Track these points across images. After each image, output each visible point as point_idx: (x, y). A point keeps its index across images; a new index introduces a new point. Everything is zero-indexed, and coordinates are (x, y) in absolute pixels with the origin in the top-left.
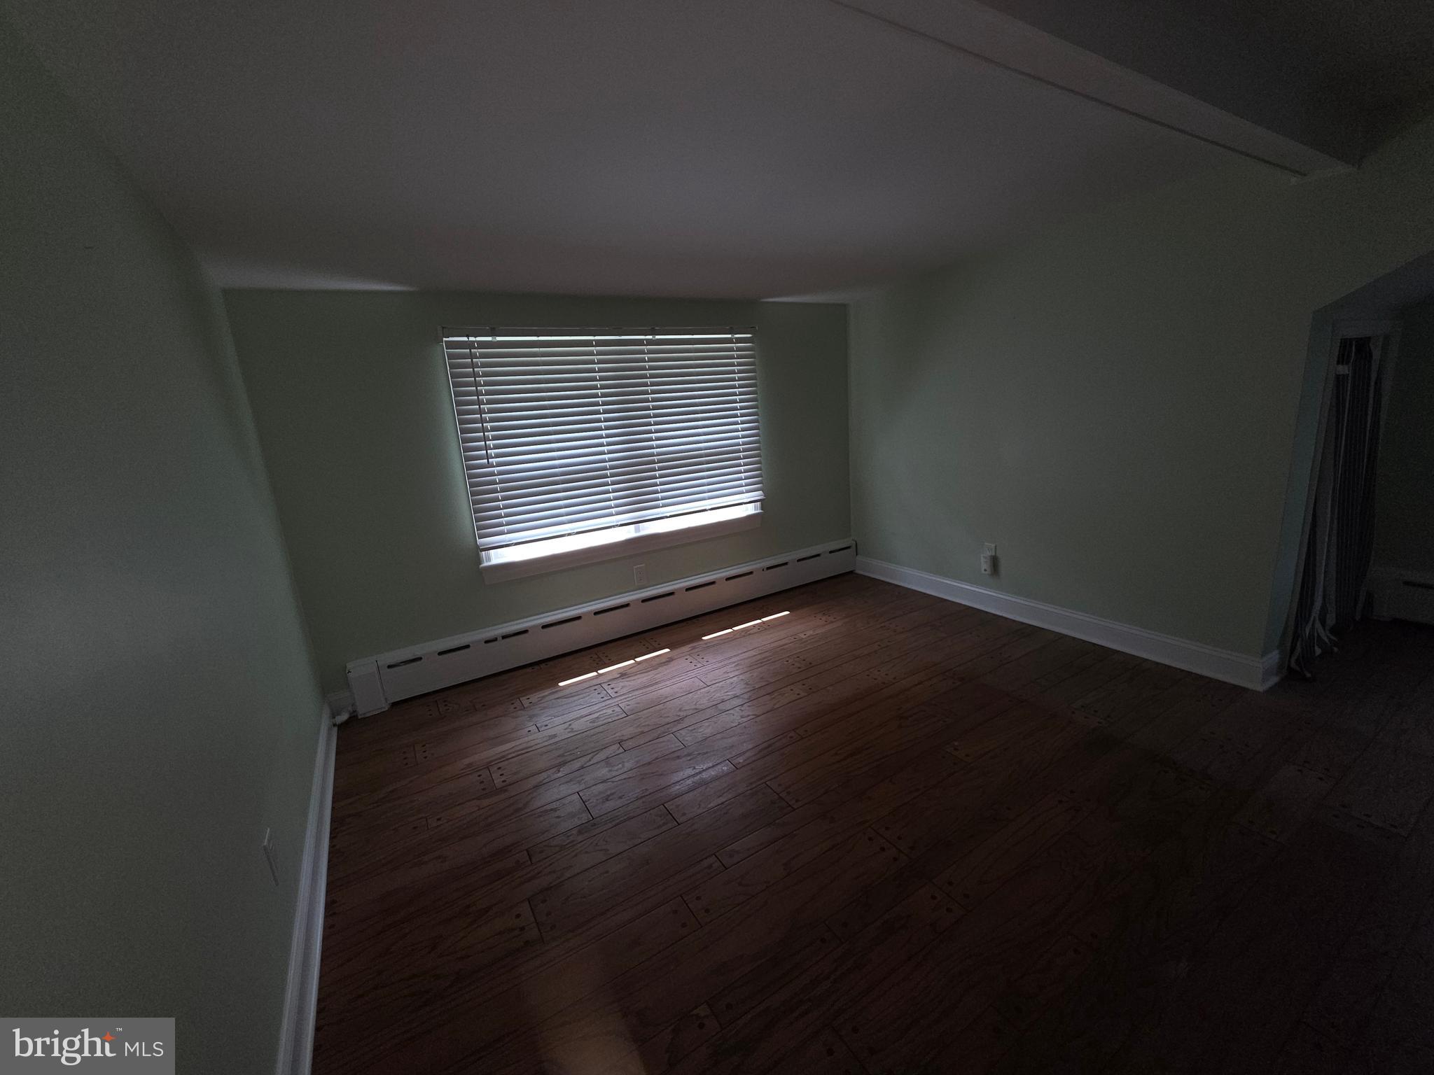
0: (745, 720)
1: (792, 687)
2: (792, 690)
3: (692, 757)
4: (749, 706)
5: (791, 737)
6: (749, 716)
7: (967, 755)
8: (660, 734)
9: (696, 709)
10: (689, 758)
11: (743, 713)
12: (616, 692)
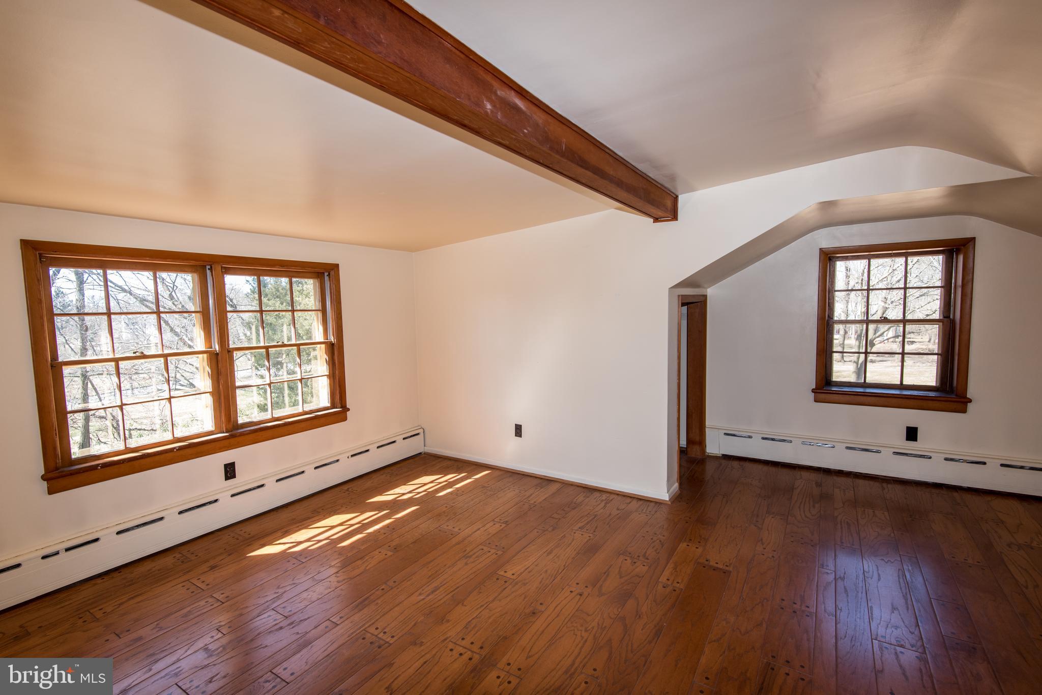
0: (340, 584)
1: (380, 550)
2: (380, 552)
3: (293, 625)
4: (344, 572)
5: (383, 589)
6: (344, 580)
7: (513, 574)
8: (260, 612)
9: (294, 584)
10: (292, 626)
11: (339, 579)
12: (208, 585)
